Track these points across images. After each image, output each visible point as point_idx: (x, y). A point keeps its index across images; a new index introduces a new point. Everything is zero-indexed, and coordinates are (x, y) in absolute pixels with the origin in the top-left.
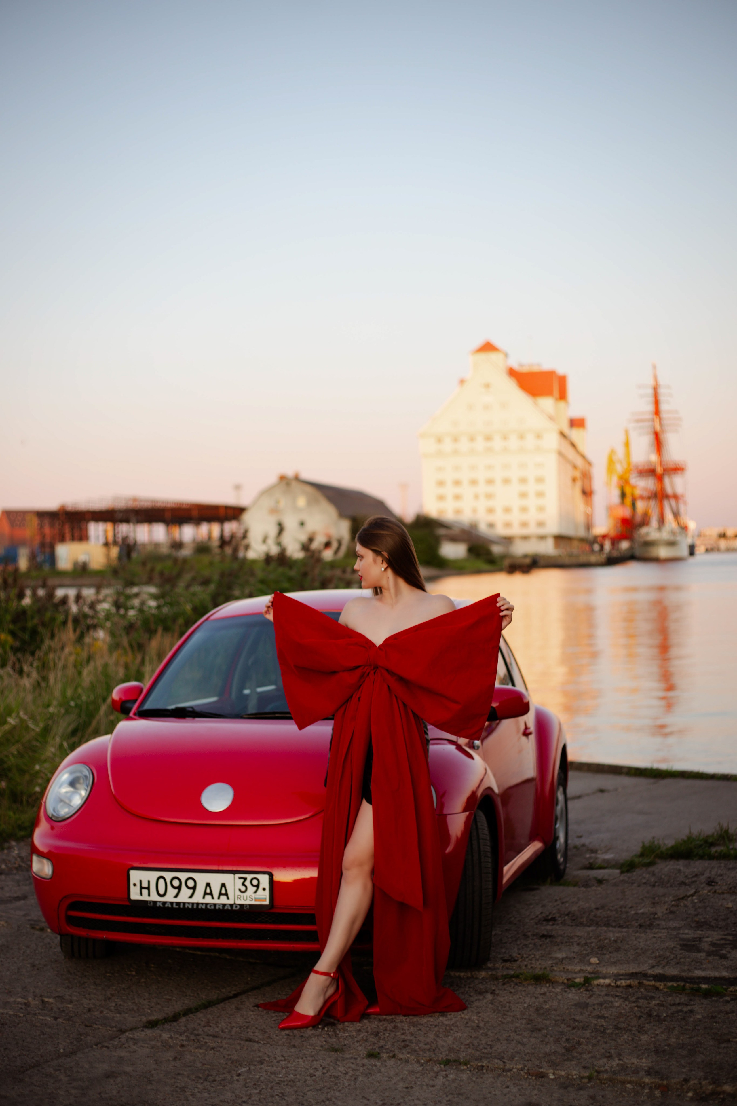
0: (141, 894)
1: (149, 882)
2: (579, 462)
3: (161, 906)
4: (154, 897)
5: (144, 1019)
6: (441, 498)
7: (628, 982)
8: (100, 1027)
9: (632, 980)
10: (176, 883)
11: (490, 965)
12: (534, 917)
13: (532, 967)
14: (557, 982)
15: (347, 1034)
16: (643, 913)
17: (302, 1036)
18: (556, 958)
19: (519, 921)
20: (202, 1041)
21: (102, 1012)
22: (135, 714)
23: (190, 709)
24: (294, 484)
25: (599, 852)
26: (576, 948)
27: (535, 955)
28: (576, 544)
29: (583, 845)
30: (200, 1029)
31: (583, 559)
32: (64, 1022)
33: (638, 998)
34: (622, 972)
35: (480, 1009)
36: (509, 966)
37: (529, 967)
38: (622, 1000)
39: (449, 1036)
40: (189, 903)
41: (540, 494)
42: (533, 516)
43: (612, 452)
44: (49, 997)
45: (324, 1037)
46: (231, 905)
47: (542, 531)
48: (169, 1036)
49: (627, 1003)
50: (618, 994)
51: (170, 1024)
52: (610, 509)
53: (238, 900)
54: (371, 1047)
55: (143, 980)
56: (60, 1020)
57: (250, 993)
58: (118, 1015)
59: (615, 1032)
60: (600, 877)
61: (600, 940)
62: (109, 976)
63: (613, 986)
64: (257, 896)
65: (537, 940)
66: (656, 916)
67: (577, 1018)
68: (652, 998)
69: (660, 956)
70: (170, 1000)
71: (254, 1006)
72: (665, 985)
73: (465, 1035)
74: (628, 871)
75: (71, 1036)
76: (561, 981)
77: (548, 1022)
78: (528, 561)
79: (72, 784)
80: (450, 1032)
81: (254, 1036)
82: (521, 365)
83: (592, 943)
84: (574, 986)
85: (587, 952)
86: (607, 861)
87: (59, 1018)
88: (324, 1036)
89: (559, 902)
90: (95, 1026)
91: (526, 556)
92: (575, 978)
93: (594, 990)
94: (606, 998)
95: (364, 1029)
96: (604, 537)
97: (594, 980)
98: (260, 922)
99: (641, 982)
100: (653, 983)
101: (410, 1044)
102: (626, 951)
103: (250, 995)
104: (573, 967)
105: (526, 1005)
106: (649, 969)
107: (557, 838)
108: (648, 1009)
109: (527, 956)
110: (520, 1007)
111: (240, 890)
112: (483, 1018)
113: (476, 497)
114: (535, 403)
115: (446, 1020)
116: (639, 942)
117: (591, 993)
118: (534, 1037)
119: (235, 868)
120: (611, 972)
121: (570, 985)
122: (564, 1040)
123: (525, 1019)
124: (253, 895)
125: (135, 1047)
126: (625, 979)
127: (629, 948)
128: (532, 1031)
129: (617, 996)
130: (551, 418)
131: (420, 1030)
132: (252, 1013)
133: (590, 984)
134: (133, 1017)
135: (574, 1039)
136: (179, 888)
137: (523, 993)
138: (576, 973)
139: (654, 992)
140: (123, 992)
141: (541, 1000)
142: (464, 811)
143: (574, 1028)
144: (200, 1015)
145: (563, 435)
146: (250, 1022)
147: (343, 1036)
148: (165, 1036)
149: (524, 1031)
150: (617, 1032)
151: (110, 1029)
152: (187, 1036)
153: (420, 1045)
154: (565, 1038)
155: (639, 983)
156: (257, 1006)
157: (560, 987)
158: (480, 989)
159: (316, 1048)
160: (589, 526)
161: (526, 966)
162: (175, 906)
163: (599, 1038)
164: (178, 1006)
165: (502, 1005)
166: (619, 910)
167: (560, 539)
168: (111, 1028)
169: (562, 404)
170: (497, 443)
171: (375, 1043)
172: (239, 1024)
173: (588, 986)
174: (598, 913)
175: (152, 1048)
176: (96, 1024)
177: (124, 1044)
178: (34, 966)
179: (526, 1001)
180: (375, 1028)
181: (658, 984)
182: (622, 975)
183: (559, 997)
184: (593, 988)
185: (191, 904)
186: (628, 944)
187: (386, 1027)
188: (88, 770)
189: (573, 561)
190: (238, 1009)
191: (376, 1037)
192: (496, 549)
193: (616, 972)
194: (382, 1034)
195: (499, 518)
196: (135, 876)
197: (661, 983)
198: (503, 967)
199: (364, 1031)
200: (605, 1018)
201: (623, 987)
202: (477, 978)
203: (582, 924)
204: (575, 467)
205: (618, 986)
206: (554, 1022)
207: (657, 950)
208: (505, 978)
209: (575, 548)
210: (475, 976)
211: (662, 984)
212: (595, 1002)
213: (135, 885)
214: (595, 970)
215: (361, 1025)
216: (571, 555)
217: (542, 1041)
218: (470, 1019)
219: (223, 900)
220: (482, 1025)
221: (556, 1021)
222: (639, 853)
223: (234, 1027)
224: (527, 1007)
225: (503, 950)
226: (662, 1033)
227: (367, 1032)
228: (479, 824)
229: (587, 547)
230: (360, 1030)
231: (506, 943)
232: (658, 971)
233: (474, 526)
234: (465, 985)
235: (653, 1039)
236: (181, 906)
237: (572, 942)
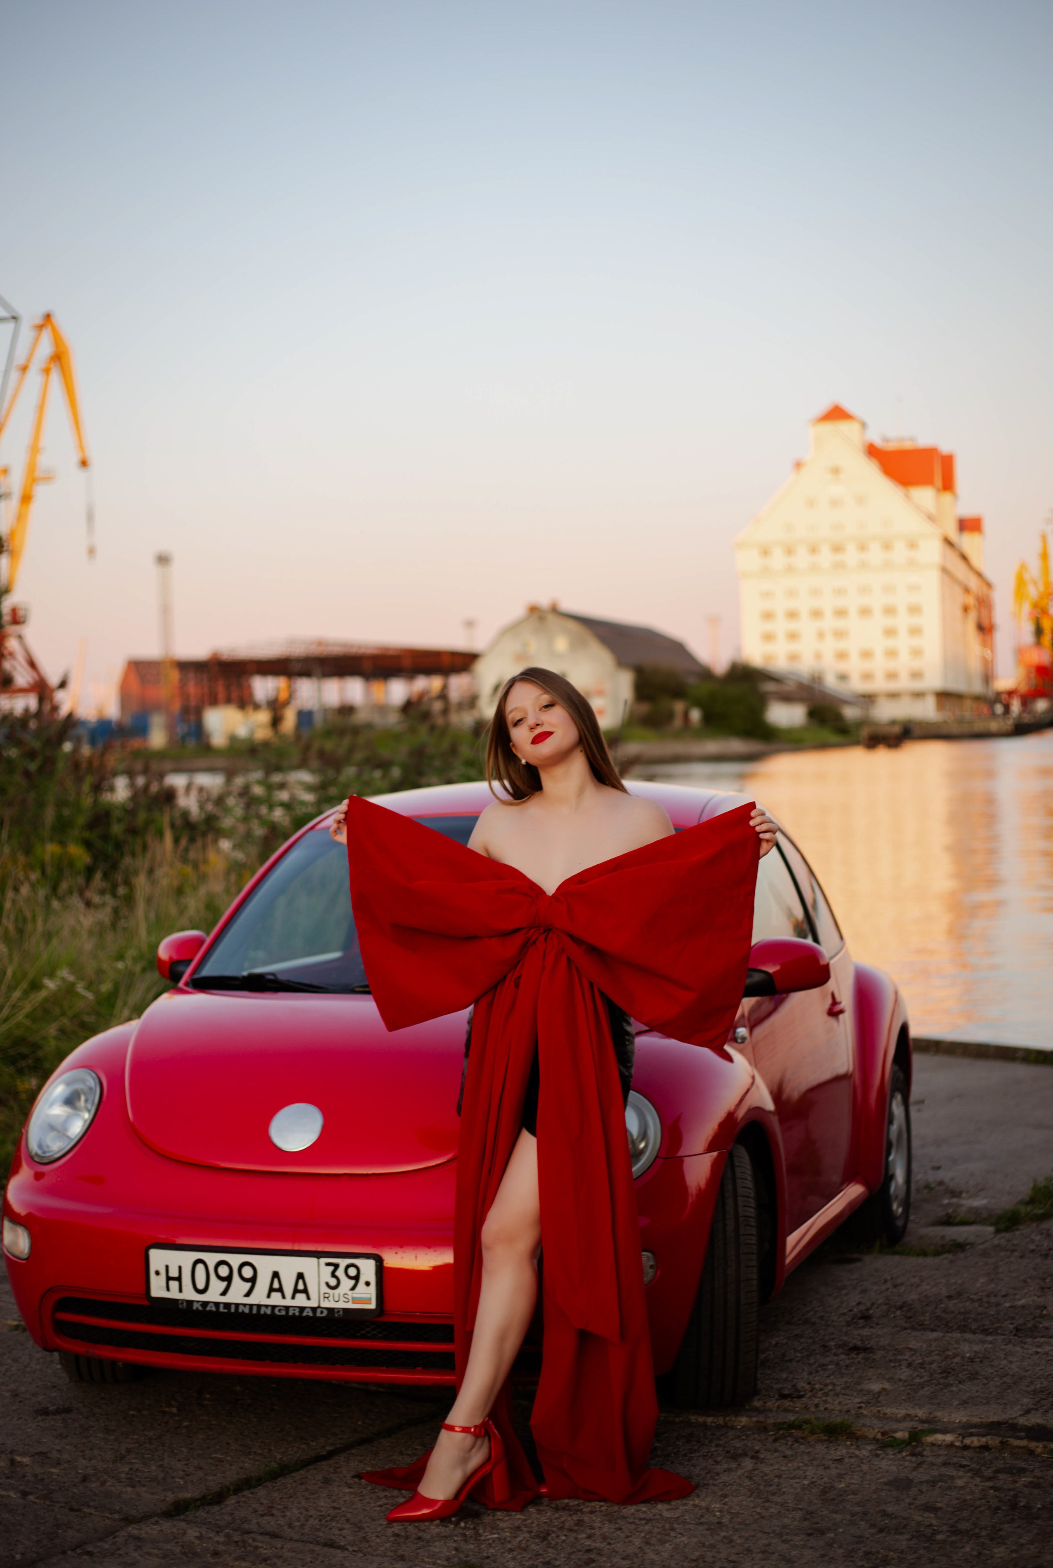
0: (168, 1289)
1: (180, 1268)
2: (973, 583)
3: (200, 1308)
4: (189, 1294)
5: (170, 1497)
6: (768, 637)
7: (984, 1440)
8: (92, 1511)
9: (989, 1437)
10: (224, 1271)
11: (757, 1403)
12: (845, 1311)
13: (826, 1409)
14: (865, 1437)
15: (496, 1536)
16: (1023, 1307)
17: (419, 1538)
18: (869, 1392)
19: (821, 1318)
20: (250, 1545)
21: (103, 1483)
22: (186, 984)
23: (271, 977)
24: (551, 618)
25: (964, 1195)
26: (904, 1373)
27: (834, 1385)
28: (968, 703)
29: (941, 1183)
30: (255, 1521)
31: (979, 727)
32: (36, 1501)
33: (998, 1471)
34: (976, 1420)
35: (729, 1488)
36: (789, 1405)
37: (822, 1408)
38: (969, 1474)
39: (666, 1542)
40: (245, 1305)
41: (915, 631)
42: (904, 663)
43: (1023, 568)
44: (23, 1454)
45: (455, 1541)
46: (314, 1309)
47: (918, 686)
48: (197, 1534)
49: (978, 1480)
50: (965, 1463)
51: (207, 1508)
52: (1020, 652)
53: (324, 1301)
54: (531, 1562)
55: (186, 1424)
56: (31, 1498)
57: (353, 1451)
58: (129, 1489)
59: (950, 1539)
60: (961, 1240)
61: (947, 1357)
62: (133, 1415)
63: (957, 1447)
64: (355, 1295)
65: (842, 1356)
66: (1045, 1312)
67: (890, 1509)
68: (1022, 1471)
69: (1042, 1391)
70: (221, 1461)
71: (353, 1477)
72: (1045, 1447)
73: (695, 1540)
74: (1007, 1229)
75: (42, 1528)
76: (871, 1436)
77: (838, 1517)
78: (896, 730)
79: (70, 1101)
80: (668, 1535)
81: (340, 1535)
82: (886, 440)
83: (931, 1363)
84: (892, 1446)
85: (923, 1380)
86: (975, 1211)
87: (31, 1493)
88: (456, 1538)
89: (889, 1285)
90: (86, 1510)
91: (893, 722)
92: (895, 1432)
93: (925, 1453)
94: (943, 1470)
95: (526, 1526)
96: (1011, 693)
97: (927, 1436)
98: (364, 1337)
99: (1005, 1440)
100: (1024, 1443)
101: (597, 1558)
102: (987, 1379)
103: (353, 1454)
104: (894, 1410)
105: (806, 1482)
106: (1021, 1415)
107: (891, 1177)
108: (1012, 1493)
109: (822, 1386)
110: (797, 1485)
111: (327, 1284)
112: (731, 1508)
113: (821, 635)
114: (907, 497)
115: (668, 1510)
116: (1011, 1362)
117: (920, 1459)
118: (811, 1548)
119: (320, 1248)
120: (957, 1421)
121: (886, 1443)
122: (861, 1553)
123: (801, 1509)
124: (350, 1293)
125: (135, 1554)
126: (978, 1435)
127: (992, 1373)
128: (809, 1535)
129: (964, 1466)
130: (931, 518)
131: (620, 1529)
132: (348, 1490)
133: (920, 1442)
134: (153, 1494)
135: (878, 1552)
136: (229, 1279)
137: (806, 1459)
138: (898, 1421)
139: (1025, 1460)
140: (148, 1446)
141: (834, 1472)
142: (710, 1149)
143: (881, 1531)
144: (261, 1492)
145: (948, 542)
146: (339, 1509)
147: (488, 1540)
148: (192, 1533)
149: (796, 1535)
150: (953, 1538)
151: (109, 1516)
152: (227, 1536)
153: (615, 1560)
154: (864, 1549)
155: (1001, 1442)
156: (359, 1476)
157: (869, 1448)
158: (736, 1448)
159: (439, 1562)
160: (988, 678)
161: (817, 1406)
162: (222, 1309)
163: (921, 1551)
164: (231, 1474)
165: (765, 1481)
166: (985, 1299)
167: (944, 697)
168: (111, 1514)
169: (947, 497)
170: (851, 556)
171: (540, 1555)
172: (321, 1511)
173: (916, 1447)
174: (951, 1305)
175: (165, 1556)
176: (89, 1506)
177: (119, 1549)
178: (17, 1395)
179: (808, 1473)
180: (545, 1523)
181: (1033, 1445)
182: (975, 1426)
183: (865, 1467)
184: (924, 1450)
185: (248, 1307)
186: (992, 1366)
187: (563, 1522)
188: (94, 1079)
189: (965, 729)
190: (327, 1481)
191: (542, 1542)
192: (850, 713)
193: (964, 1419)
194: (554, 1535)
195: (854, 666)
196: (158, 1258)
197: (1037, 1444)
198: (779, 1407)
199: (525, 1529)
200: (935, 1510)
201: (975, 1448)
202: (733, 1428)
203: (922, 1327)
204: (967, 590)
205: (966, 1448)
206: (849, 1517)
207: (1039, 1378)
208: (780, 1429)
209: (968, 711)
210: (730, 1425)
211: (1041, 1445)
212: (924, 1478)
213: (157, 1273)
214: (931, 1416)
215: (523, 1517)
216: (960, 721)
217: (823, 1556)
218: (707, 1509)
219: (301, 1300)
220: (725, 1520)
221: (853, 1514)
222: (1027, 1199)
223: (311, 1516)
224: (808, 1485)
225: (784, 1375)
226: (1031, 1542)
227: (530, 1532)
228: (738, 1170)
229: (985, 709)
230: (518, 1528)
231: (791, 1361)
232: (1035, 1419)
233: (817, 679)
234: (710, 1442)
235: (1014, 1555)
236: (233, 1310)
237: (900, 1361)
